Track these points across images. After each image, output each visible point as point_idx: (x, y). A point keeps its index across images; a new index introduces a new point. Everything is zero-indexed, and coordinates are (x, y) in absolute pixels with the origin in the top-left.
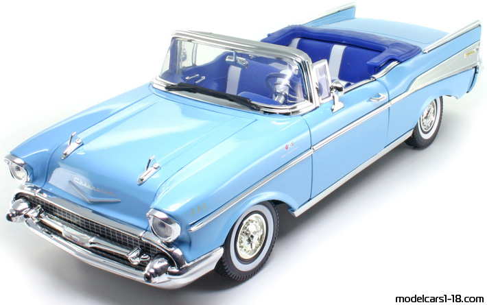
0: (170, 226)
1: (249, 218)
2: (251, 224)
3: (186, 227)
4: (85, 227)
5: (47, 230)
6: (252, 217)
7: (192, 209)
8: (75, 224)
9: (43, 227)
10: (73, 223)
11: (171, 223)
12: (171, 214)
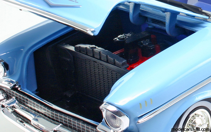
0: (120, 118)
1: (195, 112)
2: (197, 118)
3: (134, 120)
4: (50, 117)
5: (20, 119)
6: (198, 112)
7: (140, 104)
8: (42, 114)
9: (17, 116)
10: (41, 113)
11: (120, 116)
12: (120, 107)
